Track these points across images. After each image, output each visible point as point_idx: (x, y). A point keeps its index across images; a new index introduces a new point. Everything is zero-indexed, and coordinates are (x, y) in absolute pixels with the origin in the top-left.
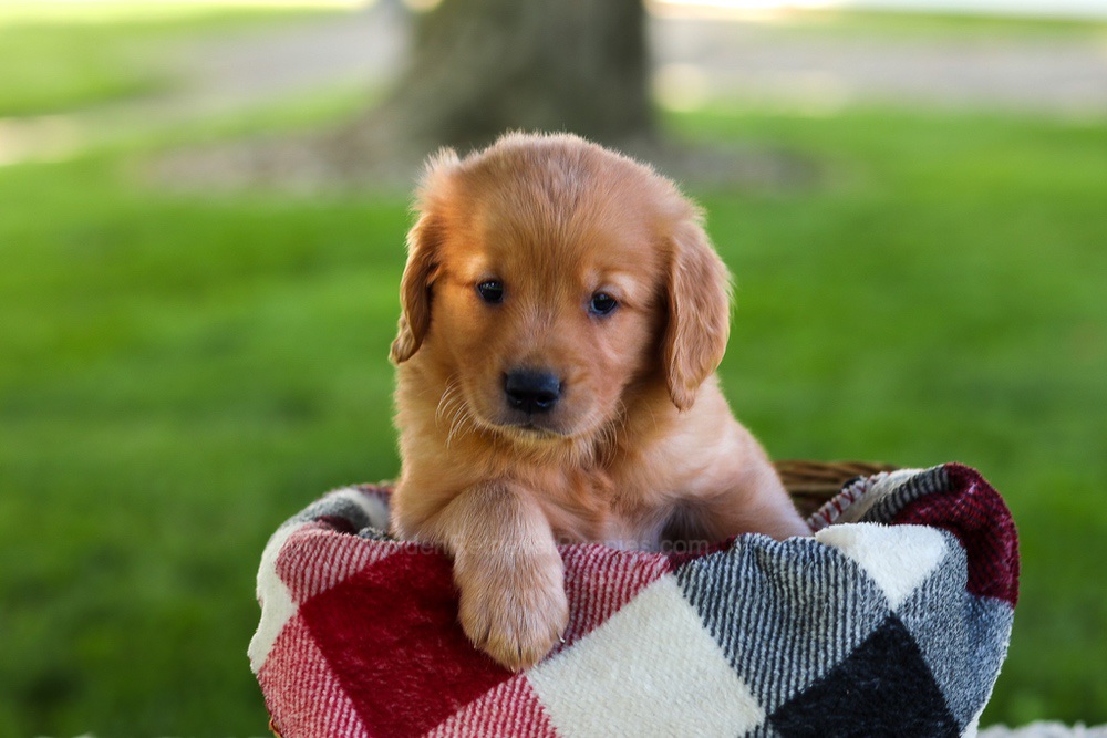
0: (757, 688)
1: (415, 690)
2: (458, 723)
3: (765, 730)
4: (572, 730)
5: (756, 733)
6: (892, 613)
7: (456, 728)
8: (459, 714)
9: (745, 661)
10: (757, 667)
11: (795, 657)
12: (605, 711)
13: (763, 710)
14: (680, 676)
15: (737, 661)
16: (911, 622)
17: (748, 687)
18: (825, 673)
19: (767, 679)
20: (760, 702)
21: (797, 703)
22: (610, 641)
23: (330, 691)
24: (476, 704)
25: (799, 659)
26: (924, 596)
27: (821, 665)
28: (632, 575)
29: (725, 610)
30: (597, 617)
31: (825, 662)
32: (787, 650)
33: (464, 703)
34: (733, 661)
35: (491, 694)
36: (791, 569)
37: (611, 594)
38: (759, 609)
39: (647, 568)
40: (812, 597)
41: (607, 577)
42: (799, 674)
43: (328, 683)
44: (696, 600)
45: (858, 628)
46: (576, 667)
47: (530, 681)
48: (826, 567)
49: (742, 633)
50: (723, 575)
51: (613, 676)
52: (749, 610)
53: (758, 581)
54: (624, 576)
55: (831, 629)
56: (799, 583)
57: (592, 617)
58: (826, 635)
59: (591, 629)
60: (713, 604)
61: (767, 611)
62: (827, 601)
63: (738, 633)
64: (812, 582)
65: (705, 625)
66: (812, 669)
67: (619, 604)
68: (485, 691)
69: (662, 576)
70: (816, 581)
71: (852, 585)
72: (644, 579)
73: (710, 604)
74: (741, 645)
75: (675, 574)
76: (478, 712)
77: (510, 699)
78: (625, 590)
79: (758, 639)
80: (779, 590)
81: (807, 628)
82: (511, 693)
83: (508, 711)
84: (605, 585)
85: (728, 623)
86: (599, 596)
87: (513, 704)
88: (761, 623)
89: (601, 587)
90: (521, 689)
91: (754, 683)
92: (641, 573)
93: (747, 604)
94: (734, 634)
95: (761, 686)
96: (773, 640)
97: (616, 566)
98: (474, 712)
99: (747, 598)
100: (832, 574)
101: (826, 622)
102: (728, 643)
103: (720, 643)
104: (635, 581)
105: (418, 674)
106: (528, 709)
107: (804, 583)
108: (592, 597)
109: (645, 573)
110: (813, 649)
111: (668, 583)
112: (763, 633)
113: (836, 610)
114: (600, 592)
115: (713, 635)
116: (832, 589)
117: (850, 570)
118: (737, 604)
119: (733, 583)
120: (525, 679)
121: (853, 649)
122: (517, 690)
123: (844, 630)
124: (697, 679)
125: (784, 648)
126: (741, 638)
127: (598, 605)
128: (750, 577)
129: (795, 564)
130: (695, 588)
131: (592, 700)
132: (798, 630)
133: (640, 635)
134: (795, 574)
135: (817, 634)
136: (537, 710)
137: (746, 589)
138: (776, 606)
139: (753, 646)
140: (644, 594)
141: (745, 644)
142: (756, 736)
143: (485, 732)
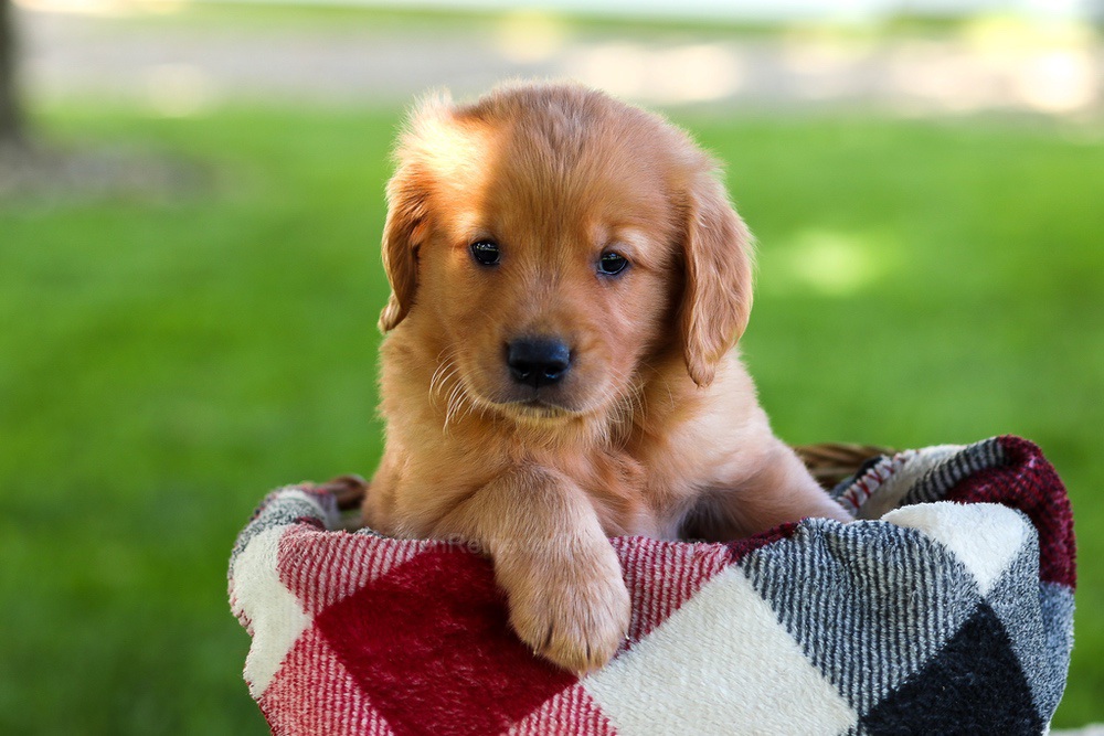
0: (845, 686)
1: (458, 706)
3: (858, 734)
6: (982, 600)
8: (513, 731)
9: (828, 659)
10: (843, 665)
11: (884, 651)
12: (680, 719)
13: (856, 712)
14: (758, 678)
15: (819, 659)
16: (1001, 608)
17: (836, 686)
18: (919, 668)
19: (856, 678)
20: (851, 703)
21: (892, 702)
22: (674, 642)
23: (361, 712)
24: (531, 719)
25: (889, 654)
26: (1012, 581)
27: (913, 660)
28: (692, 569)
29: (800, 603)
30: (654, 617)
31: (918, 657)
32: (874, 645)
33: (517, 718)
34: (815, 659)
35: (546, 706)
36: (870, 556)
37: (669, 590)
38: (837, 599)
39: (707, 560)
40: (895, 584)
41: (663, 573)
42: (890, 670)
43: (357, 703)
44: (769, 593)
45: (950, 617)
46: (637, 674)
47: (588, 691)
48: (910, 551)
49: (821, 627)
50: (795, 563)
51: (683, 681)
52: (827, 602)
53: (834, 570)
54: (683, 570)
55: (921, 619)
56: (880, 570)
57: (649, 617)
58: (916, 626)
59: (648, 631)
60: (787, 597)
61: (845, 602)
62: (914, 588)
63: (817, 628)
64: (896, 568)
65: (781, 620)
66: (904, 664)
67: (679, 600)
68: (540, 705)
69: (725, 567)
70: (900, 566)
71: (940, 569)
72: (705, 571)
73: (784, 597)
74: (821, 641)
75: (740, 564)
76: (533, 728)
77: (569, 711)
78: (684, 585)
79: (839, 633)
80: (856, 578)
81: (892, 619)
82: (570, 705)
83: (568, 726)
84: (662, 581)
85: (804, 617)
86: (656, 593)
87: (573, 717)
88: (839, 616)
89: (658, 583)
90: (580, 699)
91: (841, 683)
92: (701, 566)
93: (824, 595)
94: (813, 629)
95: (850, 686)
96: (856, 634)
97: (673, 561)
98: (529, 728)
99: (824, 588)
100: (917, 560)
101: (915, 611)
102: (808, 640)
103: (799, 641)
104: (696, 575)
105: (460, 689)
106: (591, 722)
107: (886, 570)
108: (647, 594)
109: (706, 565)
110: (903, 643)
111: (732, 575)
112: (844, 626)
113: (925, 598)
114: (656, 588)
115: (789, 631)
116: (918, 575)
117: (937, 553)
118: (814, 596)
119: (808, 573)
120: (581, 690)
121: (947, 640)
122: (575, 701)
123: (936, 620)
124: (777, 680)
125: (869, 643)
126: (820, 633)
127: (654, 602)
128: (826, 566)
129: (875, 549)
130: (766, 579)
131: (662, 709)
132: (883, 623)
133: (709, 634)
134: (875, 560)
135: (906, 626)
136: (600, 723)
137: (821, 580)
138: (854, 598)
139: (835, 642)
140: (707, 589)
141: (826, 640)
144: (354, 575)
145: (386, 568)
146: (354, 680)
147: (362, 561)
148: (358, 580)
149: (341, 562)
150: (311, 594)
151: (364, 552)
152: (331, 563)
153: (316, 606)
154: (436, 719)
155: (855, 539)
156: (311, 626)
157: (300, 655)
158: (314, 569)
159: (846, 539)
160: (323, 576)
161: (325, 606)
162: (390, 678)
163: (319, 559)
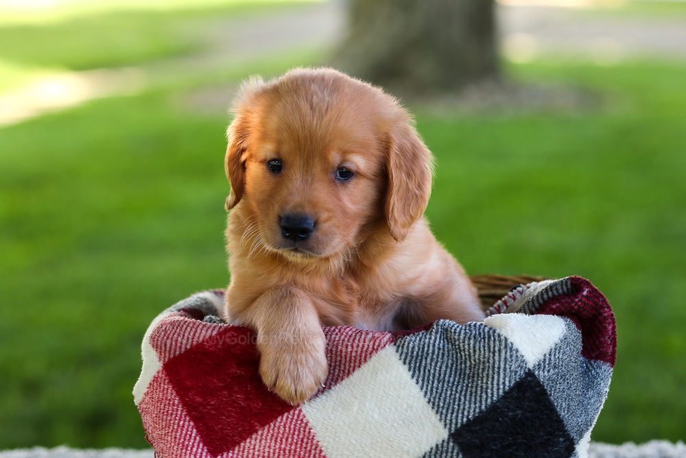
0: (443, 416)
1: (233, 417)
2: (259, 437)
3: (448, 443)
4: (329, 443)
5: (442, 445)
6: (529, 370)
7: (258, 441)
8: (260, 432)
9: (437, 400)
10: (444, 404)
11: (468, 397)
12: (350, 430)
13: (447, 430)
14: (396, 409)
15: (432, 400)
16: (542, 376)
17: (438, 416)
18: (486, 407)
19: (450, 411)
20: (445, 425)
21: (468, 426)
22: (354, 387)
23: (181, 417)
24: (270, 426)
25: (470, 399)
26: (550, 359)
27: (483, 402)
28: (368, 346)
29: (425, 368)
30: (346, 372)
31: (486, 400)
32: (463, 393)
33: (263, 425)
34: (430, 400)
35: (279, 419)
36: (466, 342)
37: (355, 357)
38: (447, 367)
39: (378, 341)
40: (479, 359)
41: (352, 347)
42: (470, 408)
43: (179, 413)
44: (407, 361)
45: (507, 379)
46: (332, 403)
47: (304, 411)
48: (489, 341)
49: (436, 382)
50: (424, 345)
51: (355, 409)
52: (441, 368)
53: (446, 349)
54: (363, 346)
55: (490, 379)
56: (471, 351)
57: (344, 371)
58: (487, 383)
59: (342, 379)
60: (418, 364)
61: (451, 368)
62: (489, 362)
63: (433, 382)
64: (480, 351)
65: (413, 377)
66: (478, 405)
67: (360, 363)
68: (276, 418)
69: (387, 346)
70: (482, 349)
71: (504, 352)
72: (376, 347)
73: (416, 363)
74: (434, 390)
75: (395, 345)
76: (271, 431)
77: (291, 423)
78: (363, 355)
79: (446, 386)
80: (459, 355)
81: (476, 379)
82: (292, 419)
83: (289, 431)
84: (351, 352)
85: (426, 376)
86: (348, 359)
87: (292, 426)
88: (447, 376)
89: (349, 353)
90: (298, 416)
91: (442, 413)
92: (374, 344)
93: (439, 364)
94: (430, 382)
95: (446, 415)
96: (455, 386)
97: (359, 340)
98: (269, 431)
99: (439, 360)
100: (492, 346)
101: (488, 375)
102: (427, 389)
103: (422, 389)
104: (370, 349)
105: (235, 407)
106: (302, 429)
107: (475, 351)
108: (343, 359)
109: (377, 344)
110: (479, 392)
111: (390, 350)
112: (449, 382)
113: (494, 367)
114: (348, 356)
115: (417, 383)
116: (491, 355)
117: (503, 343)
118: (433, 364)
119: (430, 351)
120: (300, 411)
121: (504, 392)
122: (295, 417)
123: (498, 381)
124: (407, 411)
125: (461, 391)
126: (435, 385)
127: (347, 364)
128: (441, 347)
129: (469, 338)
130: (407, 354)
131: (341, 423)
132: (470, 380)
133: (372, 383)
134: (469, 345)
135: (482, 383)
136: (307, 430)
137: (438, 355)
138: (457, 366)
139: (442, 390)
140: (375, 357)
141: (437, 389)
142: (442, 447)
143: (275, 444)
144: (184, 342)
145: (201, 339)
146: (180, 399)
147: (189, 334)
148: (186, 344)
149: (179, 335)
150: (163, 351)
151: (191, 330)
152: (174, 334)
153: (164, 358)
154: (221, 423)
155: (460, 332)
156: (161, 369)
157: (155, 384)
158: (165, 338)
159: (455, 332)
160: (169, 341)
161: (169, 358)
162: (198, 399)
163: (169, 332)
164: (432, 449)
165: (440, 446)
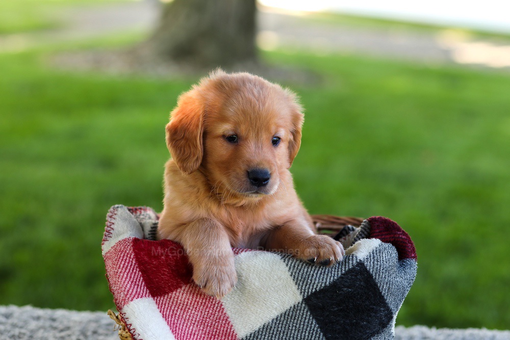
0: (300, 287)
1: (166, 275)
2: (182, 292)
3: (302, 304)
4: (227, 300)
5: (298, 305)
6: (360, 260)
7: (181, 294)
8: (183, 288)
9: (297, 274)
10: (302, 278)
11: (319, 275)
13: (302, 296)
15: (294, 274)
16: (369, 266)
17: (297, 286)
18: (329, 283)
19: (305, 284)
20: (301, 293)
21: (315, 294)
27: (328, 280)
42: (318, 282)
66: (324, 281)
91: (299, 285)
95: (302, 286)
110: (326, 273)
142: (298, 307)
143: (193, 297)
154: (158, 278)
164: (291, 307)
165: (296, 306)
